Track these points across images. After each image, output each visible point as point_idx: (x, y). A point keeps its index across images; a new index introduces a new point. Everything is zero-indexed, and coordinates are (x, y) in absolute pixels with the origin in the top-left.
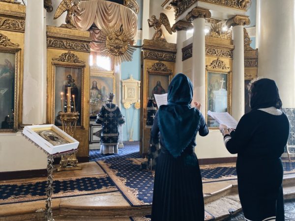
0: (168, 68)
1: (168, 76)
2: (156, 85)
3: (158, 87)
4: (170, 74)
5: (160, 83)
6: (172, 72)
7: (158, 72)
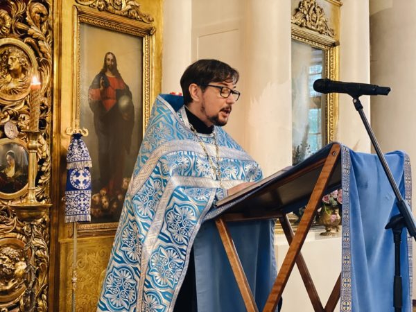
0: (142, 11)
1: (141, 38)
2: (100, 67)
3: (109, 74)
4: (149, 32)
5: (114, 60)
6: (154, 24)
7: (111, 17)
